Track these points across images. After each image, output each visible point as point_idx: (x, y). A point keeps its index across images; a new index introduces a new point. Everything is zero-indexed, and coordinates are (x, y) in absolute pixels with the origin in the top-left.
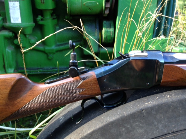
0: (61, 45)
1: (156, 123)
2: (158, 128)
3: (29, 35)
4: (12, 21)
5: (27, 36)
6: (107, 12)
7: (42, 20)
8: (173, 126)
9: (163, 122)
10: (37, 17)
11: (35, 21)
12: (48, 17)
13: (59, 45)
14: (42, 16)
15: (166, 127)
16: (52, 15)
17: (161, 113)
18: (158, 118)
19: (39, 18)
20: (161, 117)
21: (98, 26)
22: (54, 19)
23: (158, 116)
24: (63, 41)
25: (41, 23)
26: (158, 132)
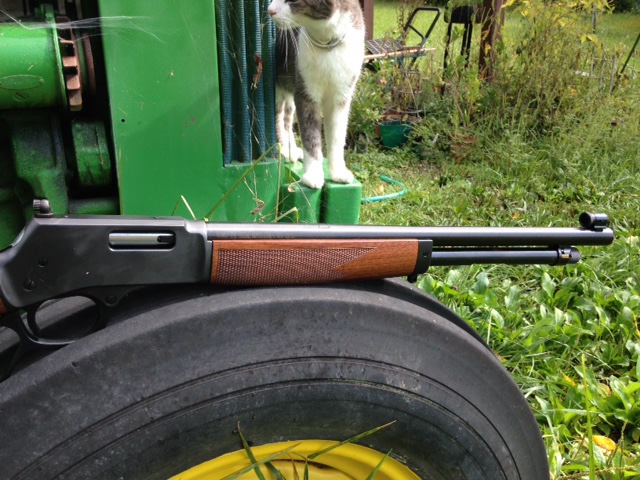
1: (106, 387)
2: (111, 397)
6: (76, 101)
8: (144, 385)
9: (121, 383)
15: (129, 390)
17: (114, 364)
18: (111, 375)
20: (114, 373)
23: (109, 371)
26: (113, 403)
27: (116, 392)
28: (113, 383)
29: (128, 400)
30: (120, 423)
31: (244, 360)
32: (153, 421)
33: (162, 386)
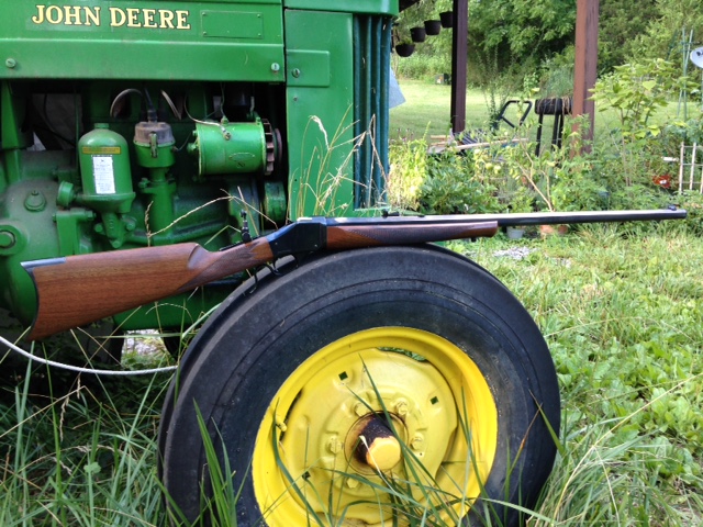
0: (186, 231)
3: (127, 214)
4: (99, 191)
5: (123, 217)
6: (270, 169)
7: (149, 185)
9: (331, 280)
10: (140, 180)
11: (136, 188)
12: (161, 180)
13: (180, 232)
14: (149, 178)
16: (166, 176)
18: (327, 277)
19: (144, 182)
21: (255, 193)
22: (170, 182)
24: (189, 224)
25: (147, 191)
26: (326, 290)
27: (329, 284)
28: (328, 280)
29: (334, 288)
30: (331, 299)
31: (384, 277)
32: (344, 299)
33: (348, 284)
